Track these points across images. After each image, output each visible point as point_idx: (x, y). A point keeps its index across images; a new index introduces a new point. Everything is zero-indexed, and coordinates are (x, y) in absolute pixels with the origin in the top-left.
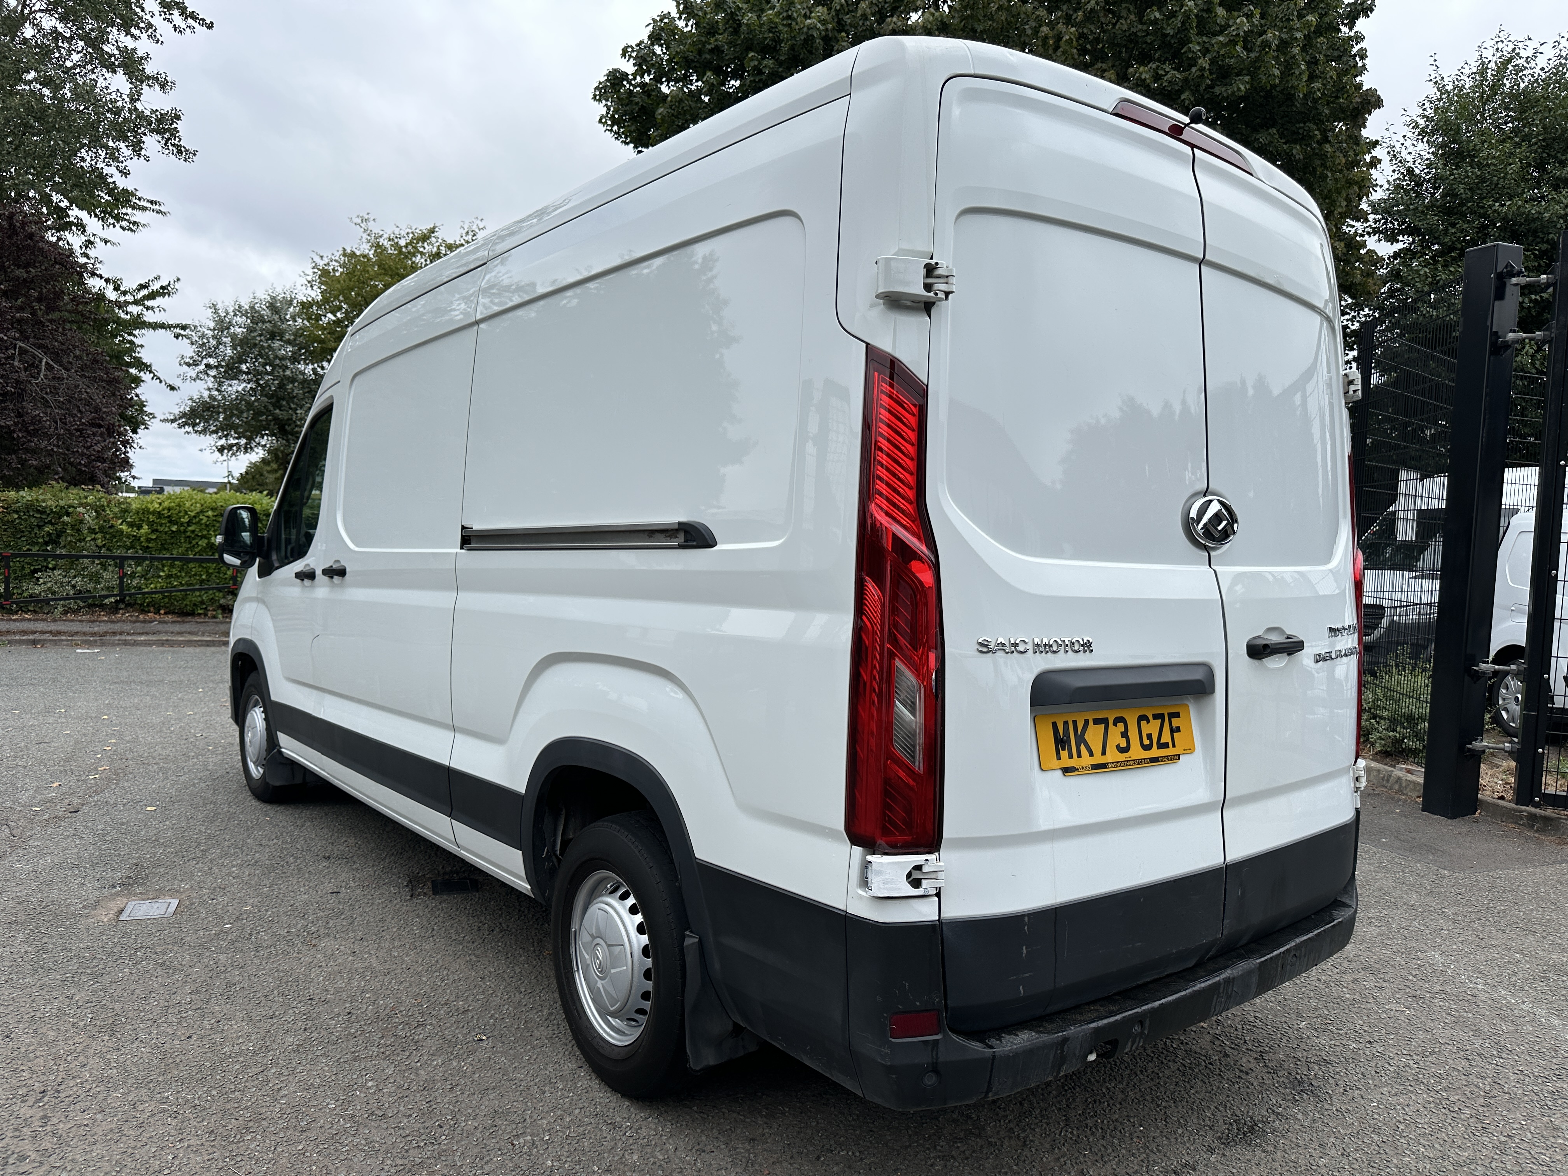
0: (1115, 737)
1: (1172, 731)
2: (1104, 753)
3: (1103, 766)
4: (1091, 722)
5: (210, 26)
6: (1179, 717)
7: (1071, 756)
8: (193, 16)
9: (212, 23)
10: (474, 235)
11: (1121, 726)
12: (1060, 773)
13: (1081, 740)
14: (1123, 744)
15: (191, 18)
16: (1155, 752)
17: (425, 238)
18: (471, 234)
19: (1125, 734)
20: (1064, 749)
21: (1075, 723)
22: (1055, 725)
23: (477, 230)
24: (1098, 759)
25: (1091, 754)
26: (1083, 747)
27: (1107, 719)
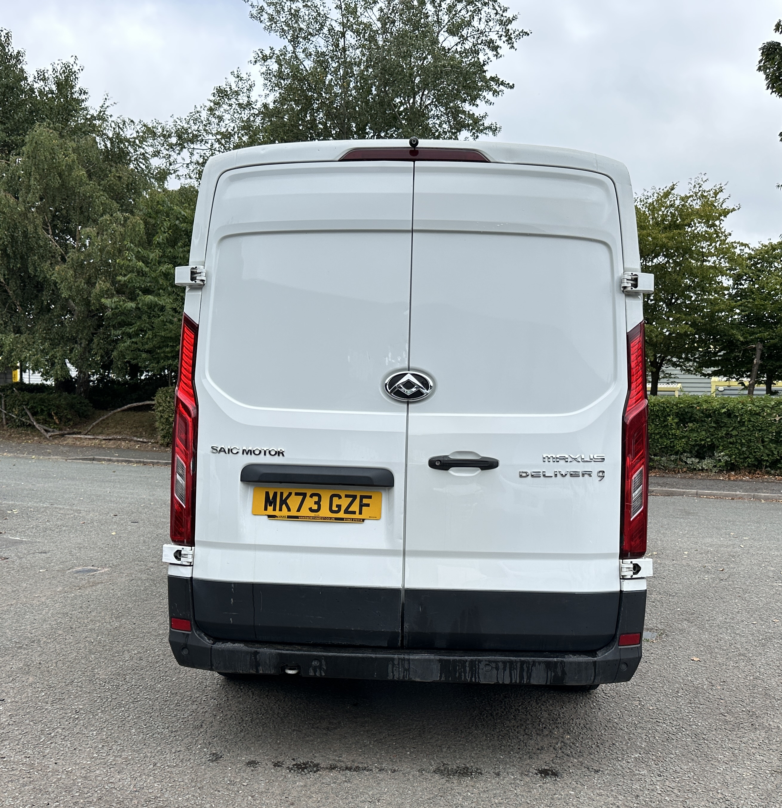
0: (310, 502)
1: (361, 506)
2: (299, 510)
3: (297, 517)
4: (293, 494)
5: (512, 87)
6: (371, 498)
7: (274, 509)
8: (502, 83)
9: (513, 85)
10: (700, 187)
11: (316, 499)
12: (267, 517)
13: (284, 502)
14: (315, 507)
15: (502, 85)
16: (341, 515)
17: (667, 195)
18: (697, 186)
19: (318, 503)
20: (270, 506)
21: (282, 494)
22: (267, 494)
23: (702, 183)
24: (294, 513)
25: (289, 510)
26: (284, 506)
27: (306, 493)
